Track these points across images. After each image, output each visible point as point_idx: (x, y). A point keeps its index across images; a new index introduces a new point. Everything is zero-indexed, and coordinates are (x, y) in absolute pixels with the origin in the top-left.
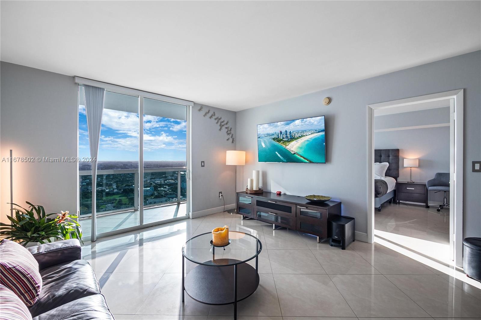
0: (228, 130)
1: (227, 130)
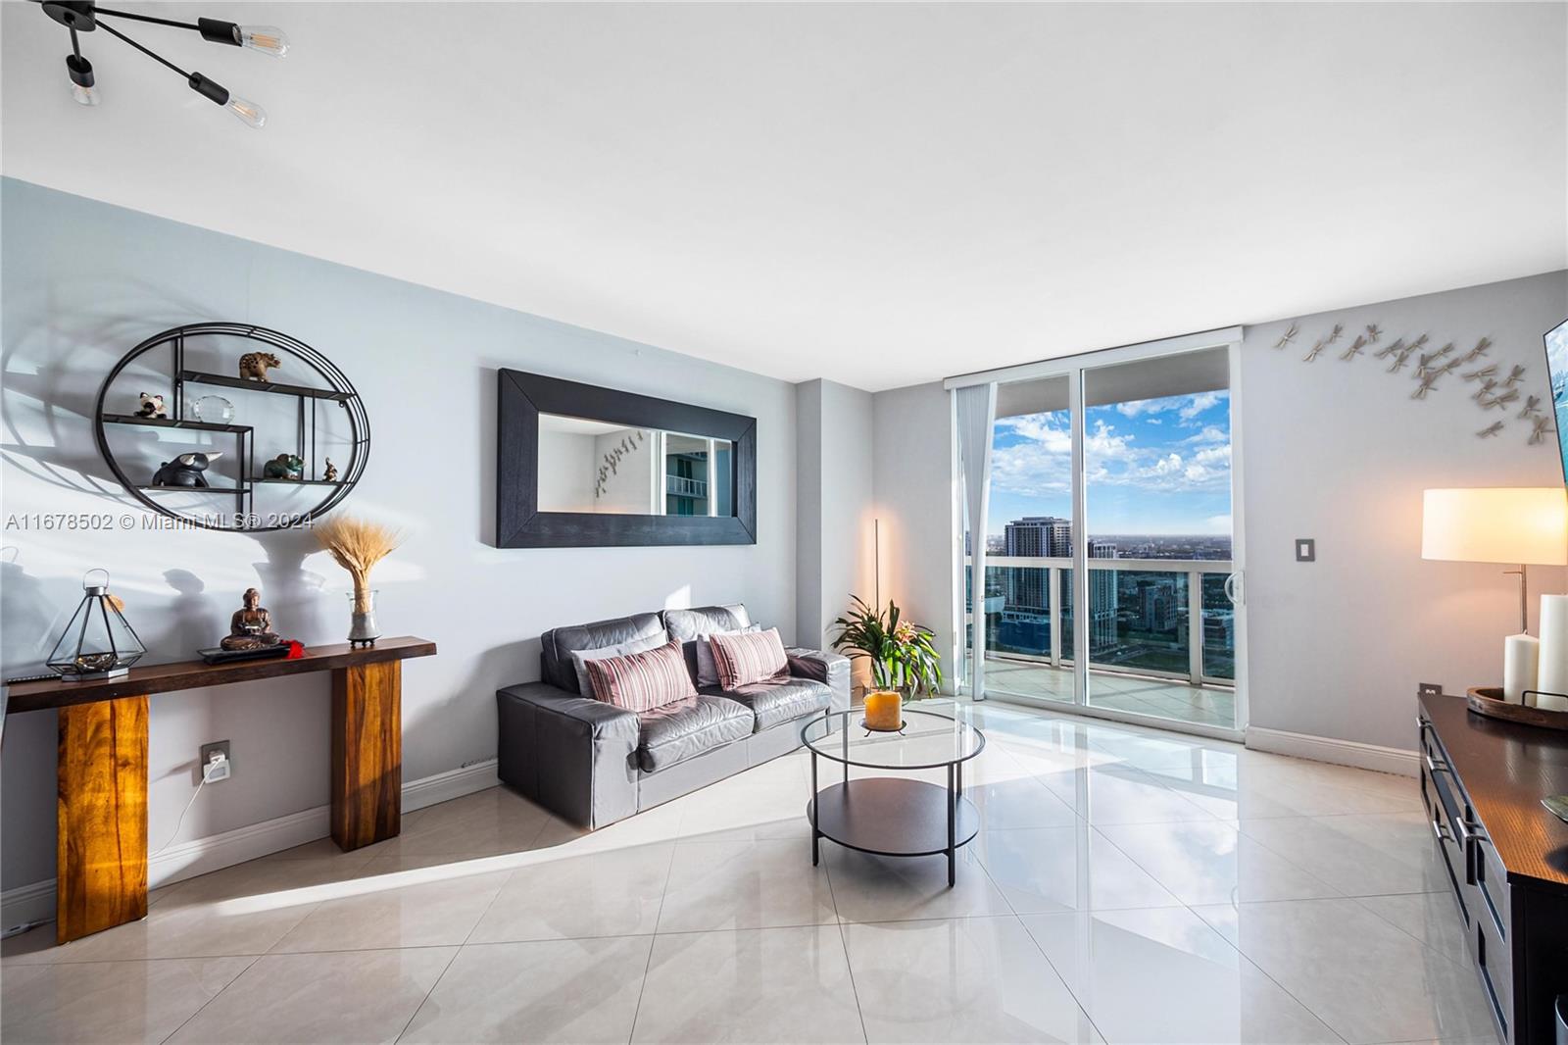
0: (1489, 386)
1: (1477, 386)
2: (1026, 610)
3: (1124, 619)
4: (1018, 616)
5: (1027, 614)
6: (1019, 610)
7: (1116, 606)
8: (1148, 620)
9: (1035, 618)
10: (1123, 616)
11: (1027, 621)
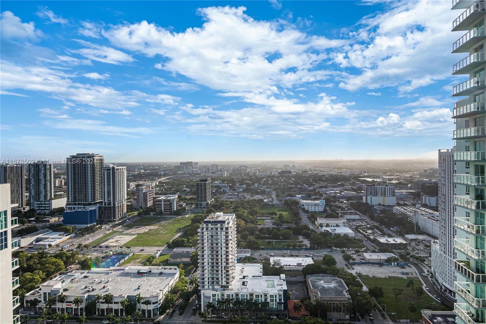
2: (79, 204)
3: (130, 204)
4: (74, 208)
5: (79, 206)
6: (75, 204)
7: (126, 197)
8: (140, 203)
9: (84, 208)
10: (129, 202)
11: (80, 210)
